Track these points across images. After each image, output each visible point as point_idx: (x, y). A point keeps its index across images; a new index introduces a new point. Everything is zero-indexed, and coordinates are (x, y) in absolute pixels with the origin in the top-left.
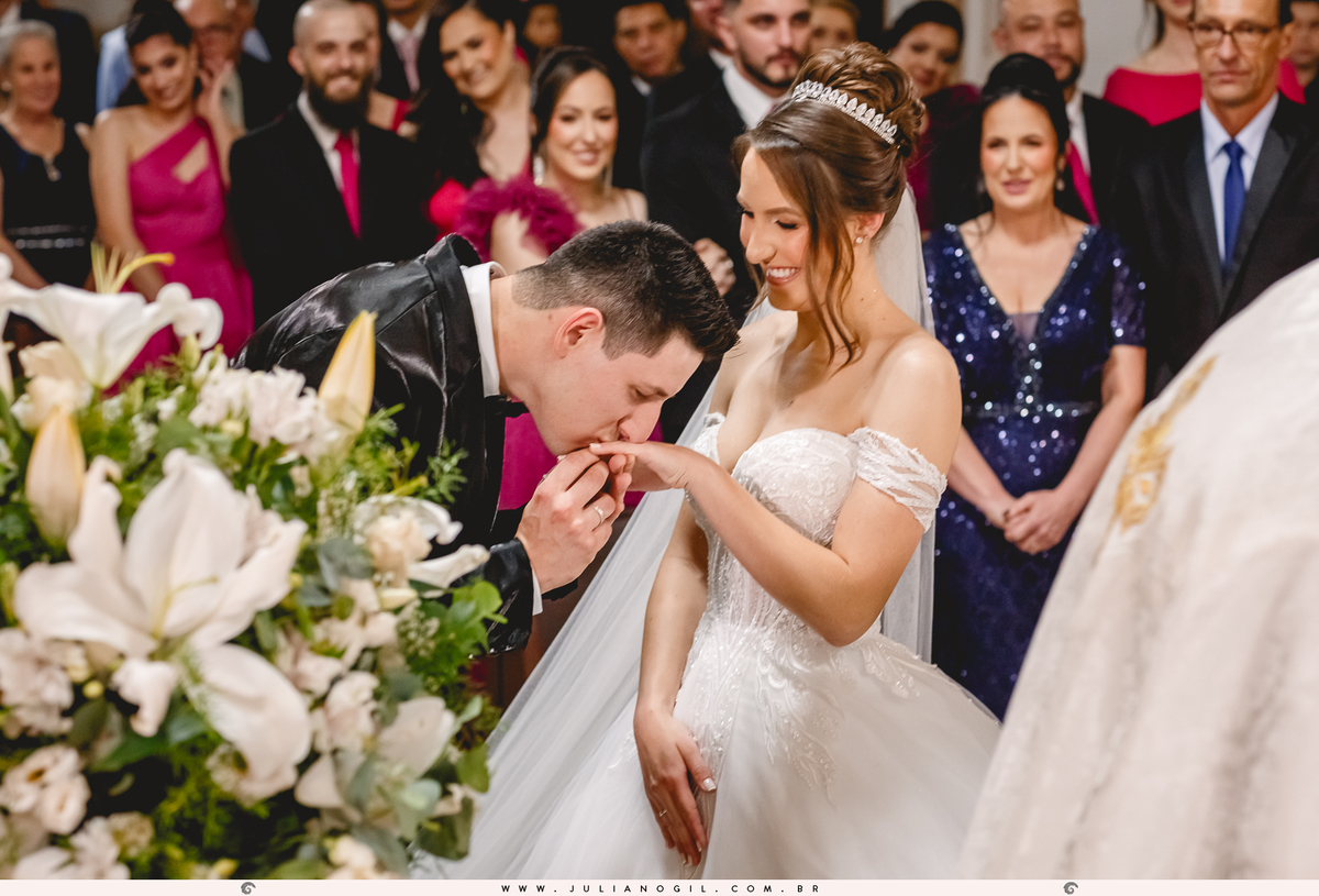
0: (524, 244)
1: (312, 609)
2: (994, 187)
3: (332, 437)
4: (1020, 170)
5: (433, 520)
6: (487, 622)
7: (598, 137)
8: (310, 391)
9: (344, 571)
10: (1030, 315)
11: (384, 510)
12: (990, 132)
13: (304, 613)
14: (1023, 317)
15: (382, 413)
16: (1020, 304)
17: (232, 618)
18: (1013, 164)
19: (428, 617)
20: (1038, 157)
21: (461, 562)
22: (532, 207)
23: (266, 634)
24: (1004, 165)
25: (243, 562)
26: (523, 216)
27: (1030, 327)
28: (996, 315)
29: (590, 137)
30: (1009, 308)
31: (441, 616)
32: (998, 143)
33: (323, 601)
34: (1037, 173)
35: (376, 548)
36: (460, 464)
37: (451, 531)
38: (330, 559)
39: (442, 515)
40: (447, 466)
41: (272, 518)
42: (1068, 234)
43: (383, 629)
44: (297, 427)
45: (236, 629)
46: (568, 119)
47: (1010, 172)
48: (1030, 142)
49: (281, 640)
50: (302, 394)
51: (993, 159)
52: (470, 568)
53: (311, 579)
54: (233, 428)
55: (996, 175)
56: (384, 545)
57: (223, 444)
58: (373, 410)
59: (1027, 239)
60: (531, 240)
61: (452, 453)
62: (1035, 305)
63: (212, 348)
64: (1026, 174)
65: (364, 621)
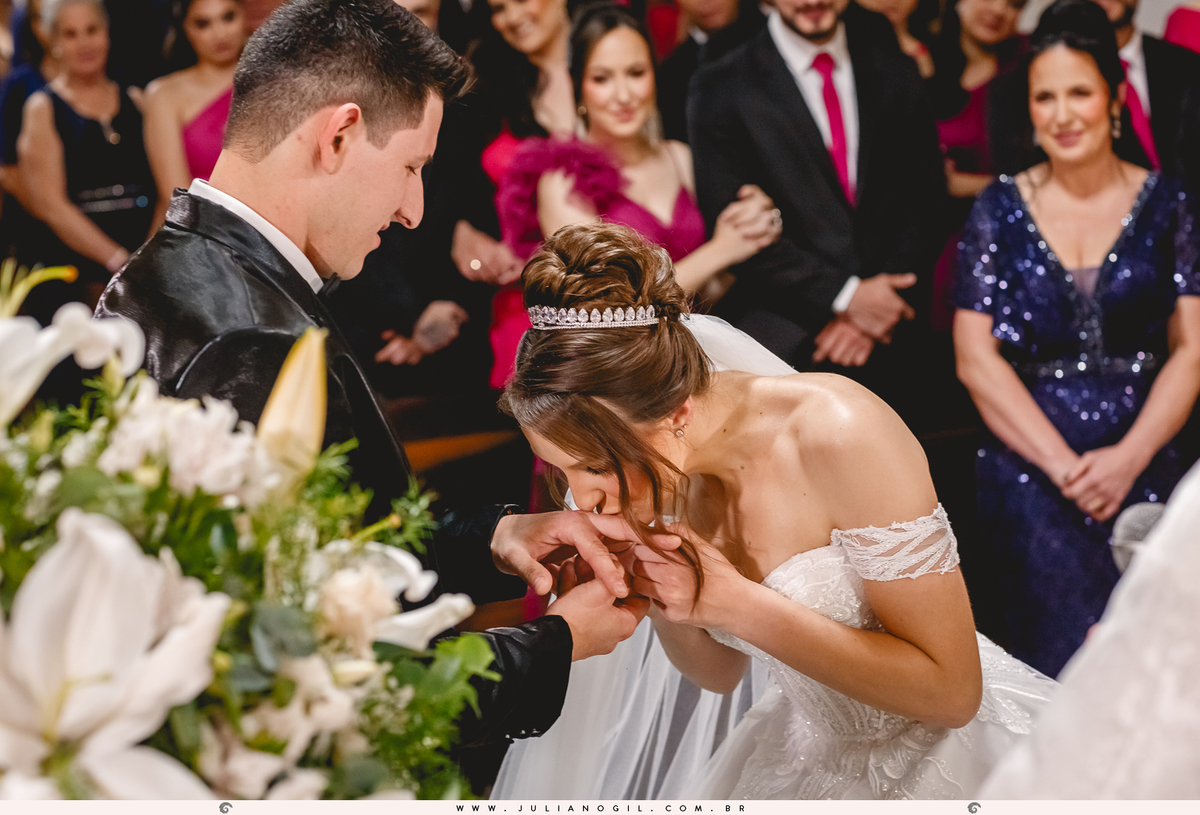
0: (568, 201)
1: (246, 694)
2: (1046, 140)
3: (272, 481)
4: (1069, 123)
5: (400, 570)
6: (475, 680)
7: (632, 95)
8: (247, 426)
9: (281, 648)
10: (1090, 270)
11: (342, 563)
12: (1038, 85)
13: (236, 701)
14: (1082, 272)
15: (334, 449)
16: (1080, 258)
17: (142, 716)
18: (1062, 117)
19: (401, 684)
20: (1089, 107)
21: (440, 615)
22: (576, 164)
23: (184, 732)
24: (1053, 118)
25: (155, 644)
26: (568, 173)
27: (1090, 283)
28: (1057, 271)
29: (624, 97)
30: (1069, 263)
31: (416, 681)
32: (1046, 96)
33: (262, 683)
34: (1089, 125)
35: (330, 612)
36: (431, 507)
37: (423, 582)
38: (266, 632)
39: (410, 563)
40: (415, 510)
41: (193, 587)
42: (1127, 183)
43: (338, 710)
44: (226, 473)
45: (147, 727)
46: (600, 80)
47: (1060, 126)
48: (1079, 92)
49: (207, 735)
50: (236, 430)
51: (1042, 112)
52: (451, 621)
53: (244, 660)
54: (148, 477)
55: (1047, 129)
56: (340, 608)
57: (133, 498)
58: (325, 446)
59: (1085, 192)
60: (576, 199)
61: (422, 492)
62: (1094, 260)
63: (135, 374)
64: (1077, 126)
65: (308, 707)
